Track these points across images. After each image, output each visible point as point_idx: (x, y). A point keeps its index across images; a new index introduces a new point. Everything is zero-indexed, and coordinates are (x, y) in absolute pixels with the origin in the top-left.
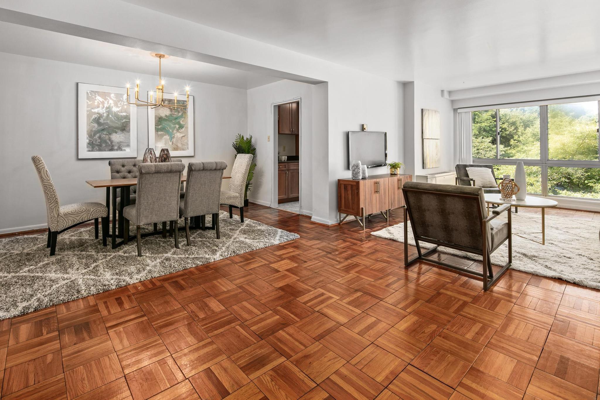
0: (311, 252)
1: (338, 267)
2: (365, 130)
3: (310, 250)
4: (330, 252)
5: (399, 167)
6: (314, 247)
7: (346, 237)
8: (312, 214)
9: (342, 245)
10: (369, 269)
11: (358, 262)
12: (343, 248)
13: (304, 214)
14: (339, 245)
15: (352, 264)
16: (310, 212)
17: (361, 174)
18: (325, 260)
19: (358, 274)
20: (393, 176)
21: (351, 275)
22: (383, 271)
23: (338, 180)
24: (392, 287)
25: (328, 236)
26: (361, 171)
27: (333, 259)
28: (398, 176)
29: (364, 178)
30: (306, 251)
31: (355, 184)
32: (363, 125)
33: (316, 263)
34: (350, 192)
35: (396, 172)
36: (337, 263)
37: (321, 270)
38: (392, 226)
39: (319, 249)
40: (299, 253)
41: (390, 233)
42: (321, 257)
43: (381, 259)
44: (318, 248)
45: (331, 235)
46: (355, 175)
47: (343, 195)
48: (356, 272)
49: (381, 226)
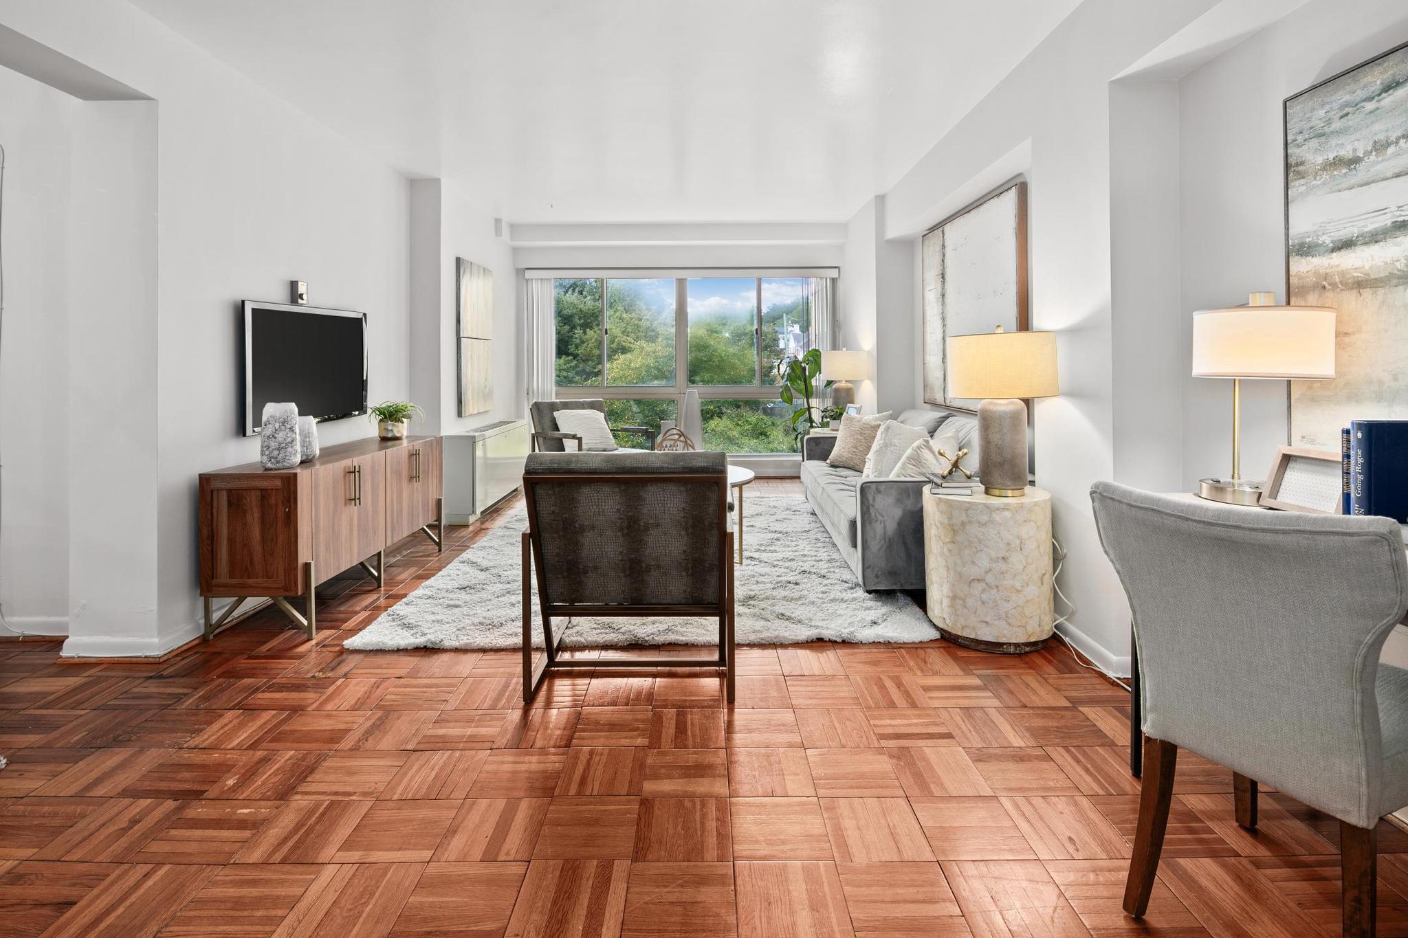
0: (92, 827)
1: (256, 856)
2: (300, 301)
3: (83, 816)
4: (196, 787)
5: (409, 417)
6: (100, 791)
7: (245, 689)
8: (65, 626)
9: (243, 736)
10: (390, 804)
11: (335, 788)
12: (250, 748)
13: (16, 632)
14: (228, 736)
15: (311, 812)
16: (54, 619)
17: (298, 447)
18: (179, 848)
19: (356, 855)
20: (390, 443)
21: (329, 871)
22: (446, 791)
23: (200, 476)
24: (508, 854)
25: (166, 707)
26: (298, 438)
27: (218, 824)
28: (405, 442)
29: (307, 462)
30: (57, 832)
31: (278, 483)
32: (294, 285)
33: (137, 886)
34: (254, 517)
35: (399, 432)
36: (247, 833)
37: (173, 918)
38: (404, 600)
39: (133, 793)
40: (9, 864)
41: (408, 627)
42: (154, 833)
43: (416, 740)
44: (125, 793)
45: (180, 698)
46: (276, 453)
47: (224, 531)
48: (348, 845)
49: (365, 609)
